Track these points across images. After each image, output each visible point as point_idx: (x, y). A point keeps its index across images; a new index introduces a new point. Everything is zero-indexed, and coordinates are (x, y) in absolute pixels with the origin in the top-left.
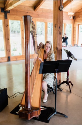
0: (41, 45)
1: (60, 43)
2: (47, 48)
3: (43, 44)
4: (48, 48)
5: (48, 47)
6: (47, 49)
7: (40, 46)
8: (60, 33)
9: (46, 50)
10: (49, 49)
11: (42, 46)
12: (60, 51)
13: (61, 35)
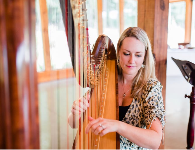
0: (104, 44)
1: (161, 39)
2: (126, 58)
3: (110, 41)
4: (134, 59)
5: (130, 54)
6: (130, 62)
7: (97, 51)
8: (164, 4)
9: (124, 67)
10: (137, 63)
11: (107, 51)
12: (161, 66)
13: (164, 12)
